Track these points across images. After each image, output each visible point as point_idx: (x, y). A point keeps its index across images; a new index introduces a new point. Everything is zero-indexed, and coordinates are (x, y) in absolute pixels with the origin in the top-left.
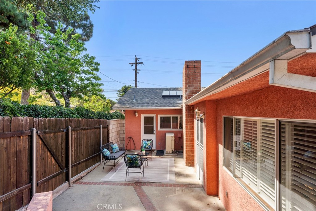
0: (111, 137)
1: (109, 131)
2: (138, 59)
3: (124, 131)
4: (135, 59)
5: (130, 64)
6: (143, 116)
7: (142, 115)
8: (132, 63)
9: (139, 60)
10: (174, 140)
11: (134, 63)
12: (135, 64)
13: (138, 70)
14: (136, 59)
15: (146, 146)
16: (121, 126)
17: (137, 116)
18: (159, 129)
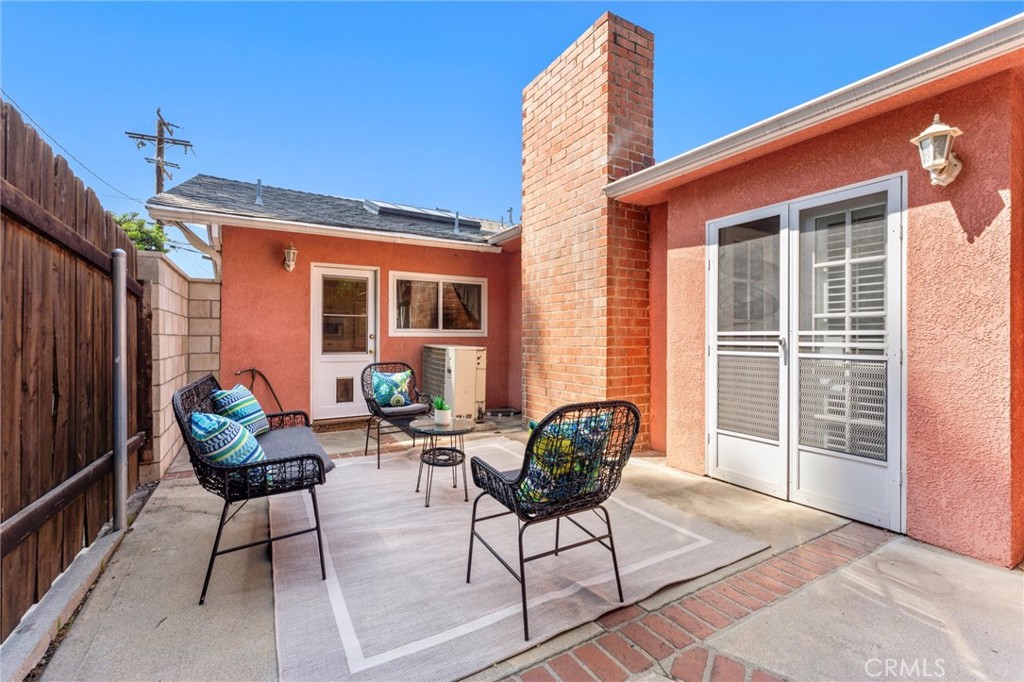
0: (164, 359)
1: (150, 316)
2: (170, 127)
3: (216, 340)
4: (156, 123)
5: (132, 135)
6: (318, 272)
7: (313, 264)
8: (142, 137)
9: (171, 133)
10: (485, 366)
11: (151, 138)
12: (156, 143)
13: (166, 163)
14: (162, 124)
15: (391, 394)
16: (192, 315)
17: (292, 266)
18: (394, 332)
